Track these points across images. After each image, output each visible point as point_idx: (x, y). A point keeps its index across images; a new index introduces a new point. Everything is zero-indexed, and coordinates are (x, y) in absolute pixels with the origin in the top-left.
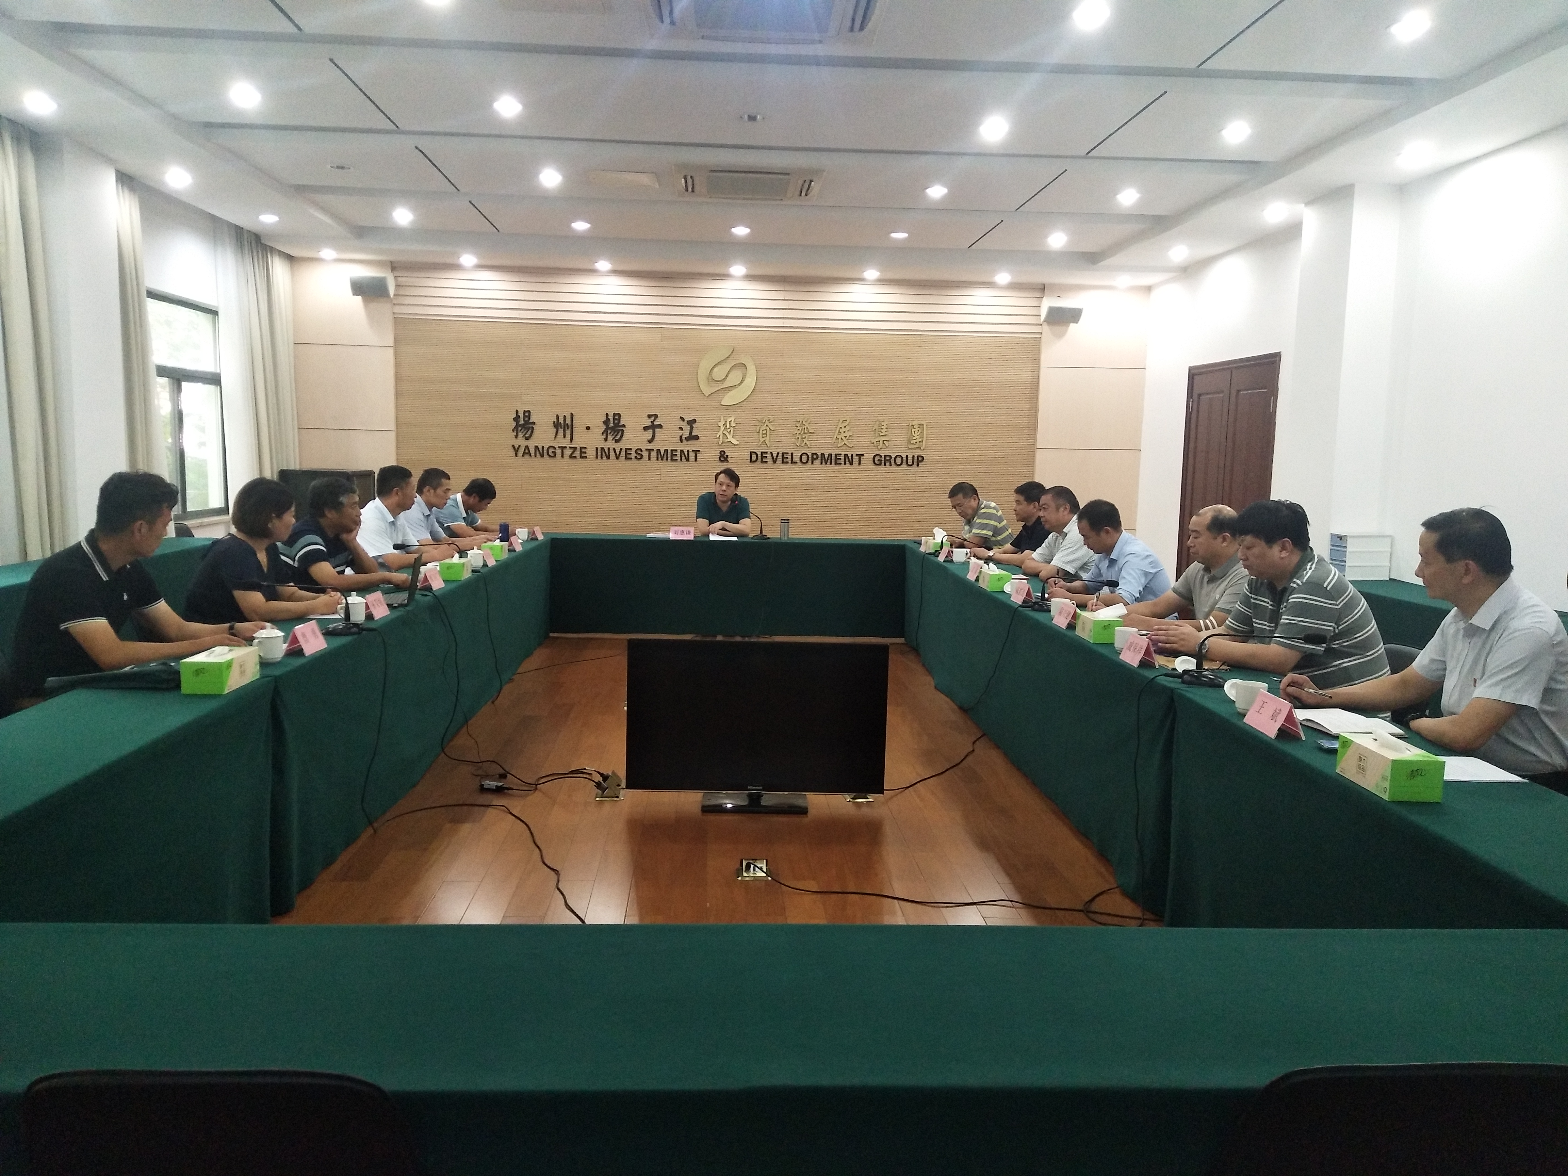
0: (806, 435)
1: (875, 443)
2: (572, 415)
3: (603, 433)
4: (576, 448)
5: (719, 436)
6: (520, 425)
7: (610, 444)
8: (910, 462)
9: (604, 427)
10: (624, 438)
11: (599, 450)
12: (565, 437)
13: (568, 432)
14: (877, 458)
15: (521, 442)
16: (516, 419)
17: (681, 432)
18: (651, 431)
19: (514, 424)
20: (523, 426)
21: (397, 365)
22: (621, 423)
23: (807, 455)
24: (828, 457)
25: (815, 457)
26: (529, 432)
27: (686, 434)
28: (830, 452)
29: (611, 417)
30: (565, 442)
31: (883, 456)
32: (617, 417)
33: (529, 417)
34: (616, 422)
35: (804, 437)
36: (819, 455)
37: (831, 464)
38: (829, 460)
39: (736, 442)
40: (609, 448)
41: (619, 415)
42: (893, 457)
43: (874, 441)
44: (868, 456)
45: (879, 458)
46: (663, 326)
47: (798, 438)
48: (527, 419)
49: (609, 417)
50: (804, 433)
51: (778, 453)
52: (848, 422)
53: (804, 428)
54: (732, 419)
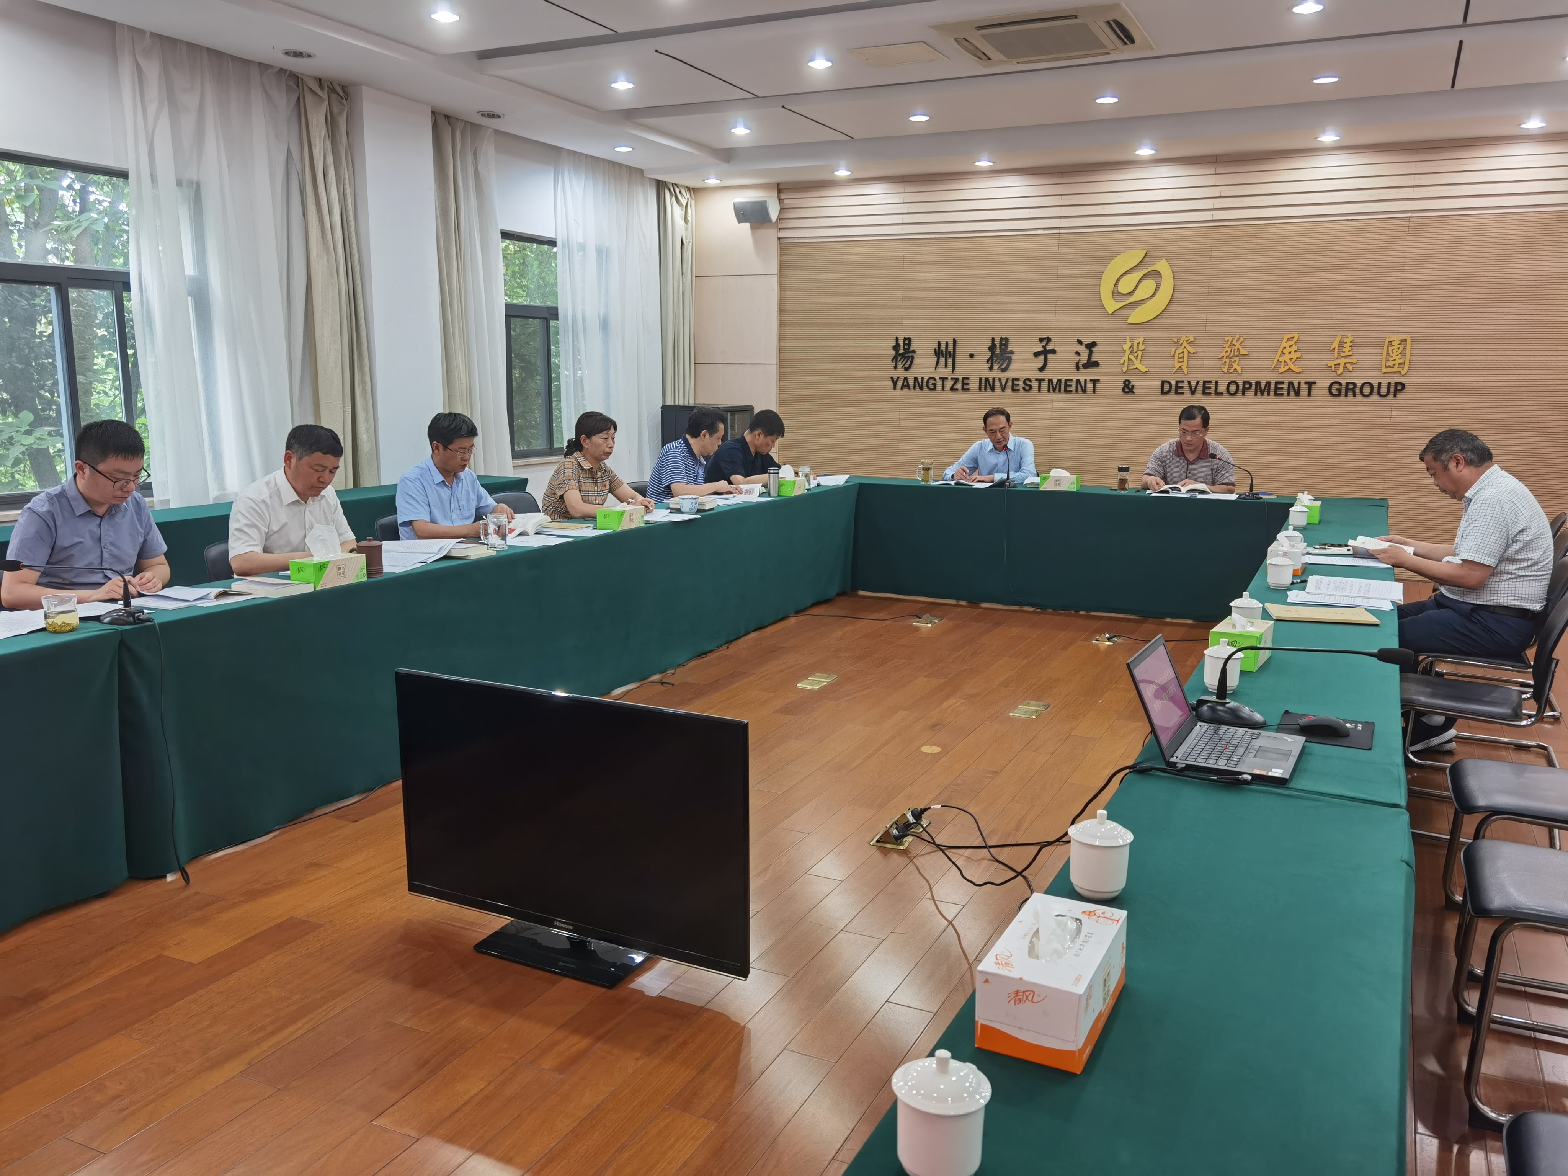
0: (1237, 359)
1: (1333, 367)
2: (955, 341)
3: (988, 361)
4: (957, 380)
5: (1124, 363)
6: (900, 354)
7: (996, 374)
8: (1384, 391)
9: (990, 354)
10: (1012, 367)
11: (983, 381)
12: (946, 366)
13: (950, 361)
14: (1335, 387)
15: (901, 373)
16: (896, 348)
17: (1077, 359)
18: (1042, 358)
19: (893, 353)
20: (902, 355)
21: (782, 294)
22: (1009, 349)
23: (1237, 384)
24: (1266, 385)
25: (1247, 386)
26: (909, 362)
27: (1084, 359)
28: (1269, 380)
29: (997, 343)
30: (946, 372)
31: (1343, 383)
32: (1005, 342)
33: (909, 345)
34: (1003, 347)
35: (1233, 360)
36: (1254, 384)
37: (1269, 395)
38: (1266, 390)
39: (1143, 369)
40: (994, 379)
41: (1007, 339)
42: (1359, 384)
43: (1332, 363)
44: (1323, 383)
45: (1338, 387)
46: (1062, 231)
47: (1225, 362)
48: (906, 347)
49: (995, 343)
50: (1234, 356)
51: (1198, 382)
52: (1295, 340)
53: (1235, 350)
54: (1141, 340)
